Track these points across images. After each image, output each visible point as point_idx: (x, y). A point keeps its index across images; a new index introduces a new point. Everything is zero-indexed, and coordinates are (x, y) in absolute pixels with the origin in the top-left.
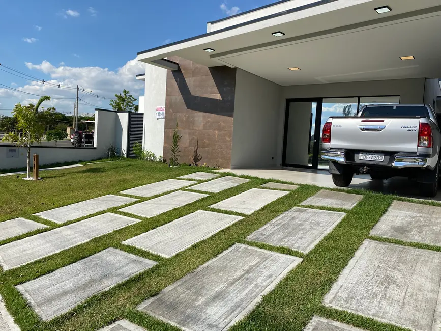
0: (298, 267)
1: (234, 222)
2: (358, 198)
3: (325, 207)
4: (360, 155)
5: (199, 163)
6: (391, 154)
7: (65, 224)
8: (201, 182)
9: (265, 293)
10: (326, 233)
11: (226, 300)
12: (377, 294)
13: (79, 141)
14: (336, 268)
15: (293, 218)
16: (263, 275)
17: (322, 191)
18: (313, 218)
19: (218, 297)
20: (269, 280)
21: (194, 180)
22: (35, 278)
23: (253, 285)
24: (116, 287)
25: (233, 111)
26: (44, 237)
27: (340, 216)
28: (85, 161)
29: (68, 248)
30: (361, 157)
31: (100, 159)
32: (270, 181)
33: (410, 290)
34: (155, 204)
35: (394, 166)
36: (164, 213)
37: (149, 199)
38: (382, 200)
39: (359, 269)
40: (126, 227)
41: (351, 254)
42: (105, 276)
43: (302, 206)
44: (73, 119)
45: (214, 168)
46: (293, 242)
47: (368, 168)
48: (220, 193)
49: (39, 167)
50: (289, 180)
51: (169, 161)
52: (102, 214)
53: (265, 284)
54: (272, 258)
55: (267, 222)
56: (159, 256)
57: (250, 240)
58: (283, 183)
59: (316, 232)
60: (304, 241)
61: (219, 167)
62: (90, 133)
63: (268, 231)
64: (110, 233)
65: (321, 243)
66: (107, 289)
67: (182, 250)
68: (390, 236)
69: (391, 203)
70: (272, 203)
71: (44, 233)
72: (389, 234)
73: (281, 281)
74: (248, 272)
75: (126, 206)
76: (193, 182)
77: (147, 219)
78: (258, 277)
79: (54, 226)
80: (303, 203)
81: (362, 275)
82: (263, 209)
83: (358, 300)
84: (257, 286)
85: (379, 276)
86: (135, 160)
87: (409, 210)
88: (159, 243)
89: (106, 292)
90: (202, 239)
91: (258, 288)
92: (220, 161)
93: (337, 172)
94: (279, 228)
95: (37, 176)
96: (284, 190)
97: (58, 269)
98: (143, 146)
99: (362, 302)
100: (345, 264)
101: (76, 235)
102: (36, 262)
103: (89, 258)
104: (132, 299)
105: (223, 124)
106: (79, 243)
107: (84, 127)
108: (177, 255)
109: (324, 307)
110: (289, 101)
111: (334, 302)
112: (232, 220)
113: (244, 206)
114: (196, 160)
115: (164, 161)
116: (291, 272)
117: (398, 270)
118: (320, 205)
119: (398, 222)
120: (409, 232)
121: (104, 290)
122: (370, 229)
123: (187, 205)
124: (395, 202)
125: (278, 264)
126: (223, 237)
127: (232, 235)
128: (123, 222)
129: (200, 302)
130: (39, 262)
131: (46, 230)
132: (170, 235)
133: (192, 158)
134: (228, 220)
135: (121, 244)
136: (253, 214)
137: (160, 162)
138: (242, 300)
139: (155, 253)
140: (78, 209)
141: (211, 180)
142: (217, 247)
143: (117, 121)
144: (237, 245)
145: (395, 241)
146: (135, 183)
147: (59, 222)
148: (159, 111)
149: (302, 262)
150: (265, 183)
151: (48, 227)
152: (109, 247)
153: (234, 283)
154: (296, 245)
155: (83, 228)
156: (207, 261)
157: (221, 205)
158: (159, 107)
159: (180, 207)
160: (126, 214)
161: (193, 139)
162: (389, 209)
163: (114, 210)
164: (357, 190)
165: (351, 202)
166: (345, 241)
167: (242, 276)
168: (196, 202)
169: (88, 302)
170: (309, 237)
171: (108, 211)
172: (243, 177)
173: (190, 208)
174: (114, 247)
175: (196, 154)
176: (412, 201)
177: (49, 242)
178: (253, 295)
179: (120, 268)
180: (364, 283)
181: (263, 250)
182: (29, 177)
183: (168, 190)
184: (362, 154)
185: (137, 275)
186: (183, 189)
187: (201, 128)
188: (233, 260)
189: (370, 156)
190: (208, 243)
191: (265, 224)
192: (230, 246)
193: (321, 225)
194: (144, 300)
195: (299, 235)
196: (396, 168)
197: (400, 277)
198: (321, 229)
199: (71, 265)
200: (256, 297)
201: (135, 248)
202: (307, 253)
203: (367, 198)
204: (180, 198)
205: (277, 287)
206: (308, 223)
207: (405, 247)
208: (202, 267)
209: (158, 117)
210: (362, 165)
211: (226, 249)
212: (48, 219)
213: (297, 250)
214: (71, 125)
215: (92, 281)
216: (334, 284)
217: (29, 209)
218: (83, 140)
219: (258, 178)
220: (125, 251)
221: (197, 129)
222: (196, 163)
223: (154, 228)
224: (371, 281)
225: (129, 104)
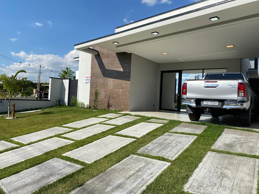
0: (168, 168)
1: (130, 142)
2: (204, 127)
3: (184, 133)
4: (204, 102)
5: (110, 109)
6: (222, 101)
7: (28, 144)
8: (111, 119)
9: (148, 184)
10: (185, 148)
11: (124, 188)
12: (216, 184)
13: (40, 96)
14: (191, 168)
15: (165, 140)
16: (147, 173)
17: (183, 123)
18: (177, 139)
19: (119, 186)
20: (151, 176)
21: (107, 118)
22: (8, 177)
23: (141, 179)
24: (57, 181)
25: (130, 78)
26: (16, 152)
27: (193, 138)
28: (43, 108)
29: (30, 158)
30: (205, 103)
31: (51, 107)
32: (152, 118)
33: (236, 181)
34: (83, 132)
35: (224, 108)
36: (88, 137)
37: (79, 129)
38: (218, 128)
39: (205, 169)
40: (65, 146)
41: (200, 161)
42: (51, 175)
43: (171, 132)
44: (37, 84)
45: (119, 111)
46: (165, 153)
47: (209, 109)
48: (122, 125)
49: (15, 112)
50: (163, 118)
51: (92, 107)
52: (51, 138)
53: (148, 178)
54: (153, 163)
55: (150, 142)
56: (84, 163)
57: (139, 153)
58: (159, 119)
59: (179, 147)
60: (172, 152)
61: (122, 110)
62: (47, 92)
63: (151, 147)
64: (56, 149)
65: (182, 153)
66: (51, 183)
67: (98, 159)
68: (223, 149)
69: (224, 130)
70: (153, 130)
71: (15, 150)
72: (223, 148)
73: (158, 177)
74: (138, 171)
75: (66, 133)
76: (107, 119)
77: (78, 140)
78: (144, 174)
79: (22, 145)
80: (171, 131)
81: (206, 173)
82: (148, 134)
83: (204, 187)
84: (143, 179)
85: (217, 173)
86: (72, 107)
87: (234, 134)
88: (85, 155)
89: (51, 184)
90: (110, 152)
91: (144, 181)
92: (123, 107)
93: (191, 112)
94: (157, 146)
95: (14, 117)
96: (160, 123)
97: (22, 171)
98: (77, 99)
99: (207, 188)
100: (196, 166)
101: (35, 150)
102: (9, 167)
103: (41, 164)
104: (67, 189)
105: (124, 85)
106: (36, 155)
107: (44, 89)
108: (95, 162)
109: (184, 192)
110: (162, 72)
111: (189, 189)
112: (129, 141)
113: (136, 133)
114: (109, 106)
115: (90, 107)
116: (164, 171)
117: (228, 169)
118: (182, 131)
119: (228, 141)
120: (235, 147)
121: (50, 183)
122: (211, 145)
123: (102, 132)
124: (226, 129)
125: (156, 167)
126: (123, 151)
127: (129, 150)
128: (63, 142)
129: (108, 190)
130: (11, 166)
131: (17, 148)
132: (91, 150)
133: (106, 105)
134: (127, 141)
135: (61, 156)
136: (141, 137)
137: (87, 108)
138: (134, 188)
139: (82, 161)
140: (37, 135)
141: (117, 118)
142: (120, 157)
143: (62, 85)
144: (132, 155)
145: (227, 152)
146: (72, 120)
147: (25, 143)
148: (87, 78)
149: (171, 165)
150: (149, 119)
151: (19, 146)
152: (54, 157)
153: (129, 178)
154: (167, 155)
155: (39, 146)
156: (113, 165)
157: (123, 132)
158: (87, 76)
159: (98, 134)
160: (66, 138)
161: (107, 94)
162: (223, 134)
163: (59, 136)
164: (203, 123)
165: (200, 130)
166: (196, 153)
167: (134, 174)
168: (108, 130)
169: (39, 190)
170: (175, 150)
171: (55, 136)
172: (136, 116)
173: (104, 134)
174: (57, 157)
175: (108, 103)
176: (236, 129)
177: (18, 155)
178: (141, 185)
179: (61, 170)
180: (208, 177)
181: (147, 158)
182: (9, 117)
183: (91, 124)
184: (205, 101)
185: (71, 174)
186: (100, 123)
187: (112, 88)
188: (130, 164)
189: (210, 102)
190: (114, 155)
191: (148, 143)
192: (127, 157)
193: (182, 143)
194: (74, 189)
195: (169, 149)
196: (225, 109)
197: (230, 173)
198: (182, 145)
199: (31, 168)
200: (142, 186)
201: (70, 158)
202: (174, 159)
203: (209, 127)
204: (98, 129)
205: (155, 180)
206: (174, 142)
207: (232, 156)
208: (110, 168)
209: (86, 81)
210: (206, 108)
211: (125, 158)
212: (18, 141)
213: (168, 158)
214: (36, 88)
215: (43, 178)
216: (190, 178)
217: (7, 135)
218: (42, 96)
219: (144, 117)
220: (64, 160)
221: (109, 88)
222: (108, 108)
223: (82, 146)
224: (212, 176)
225: (70, 75)
